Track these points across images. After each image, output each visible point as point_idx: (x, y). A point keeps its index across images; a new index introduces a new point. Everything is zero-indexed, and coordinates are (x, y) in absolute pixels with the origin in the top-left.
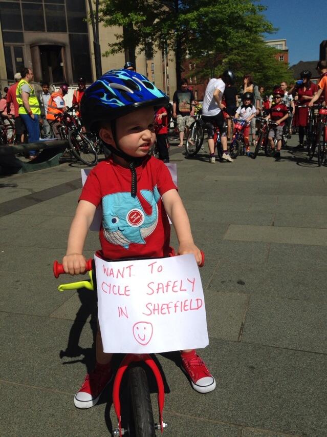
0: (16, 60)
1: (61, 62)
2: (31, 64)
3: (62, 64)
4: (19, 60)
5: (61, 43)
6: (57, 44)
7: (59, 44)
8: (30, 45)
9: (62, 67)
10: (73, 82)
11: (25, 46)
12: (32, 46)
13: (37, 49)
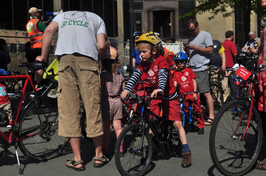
0: (136, 22)
1: (170, 22)
2: (147, 25)
3: (170, 24)
4: (138, 22)
5: (170, 8)
6: (167, 9)
7: (169, 10)
8: (147, 11)
9: (170, 26)
10: (179, 37)
11: (143, 12)
12: (148, 12)
13: (152, 13)
